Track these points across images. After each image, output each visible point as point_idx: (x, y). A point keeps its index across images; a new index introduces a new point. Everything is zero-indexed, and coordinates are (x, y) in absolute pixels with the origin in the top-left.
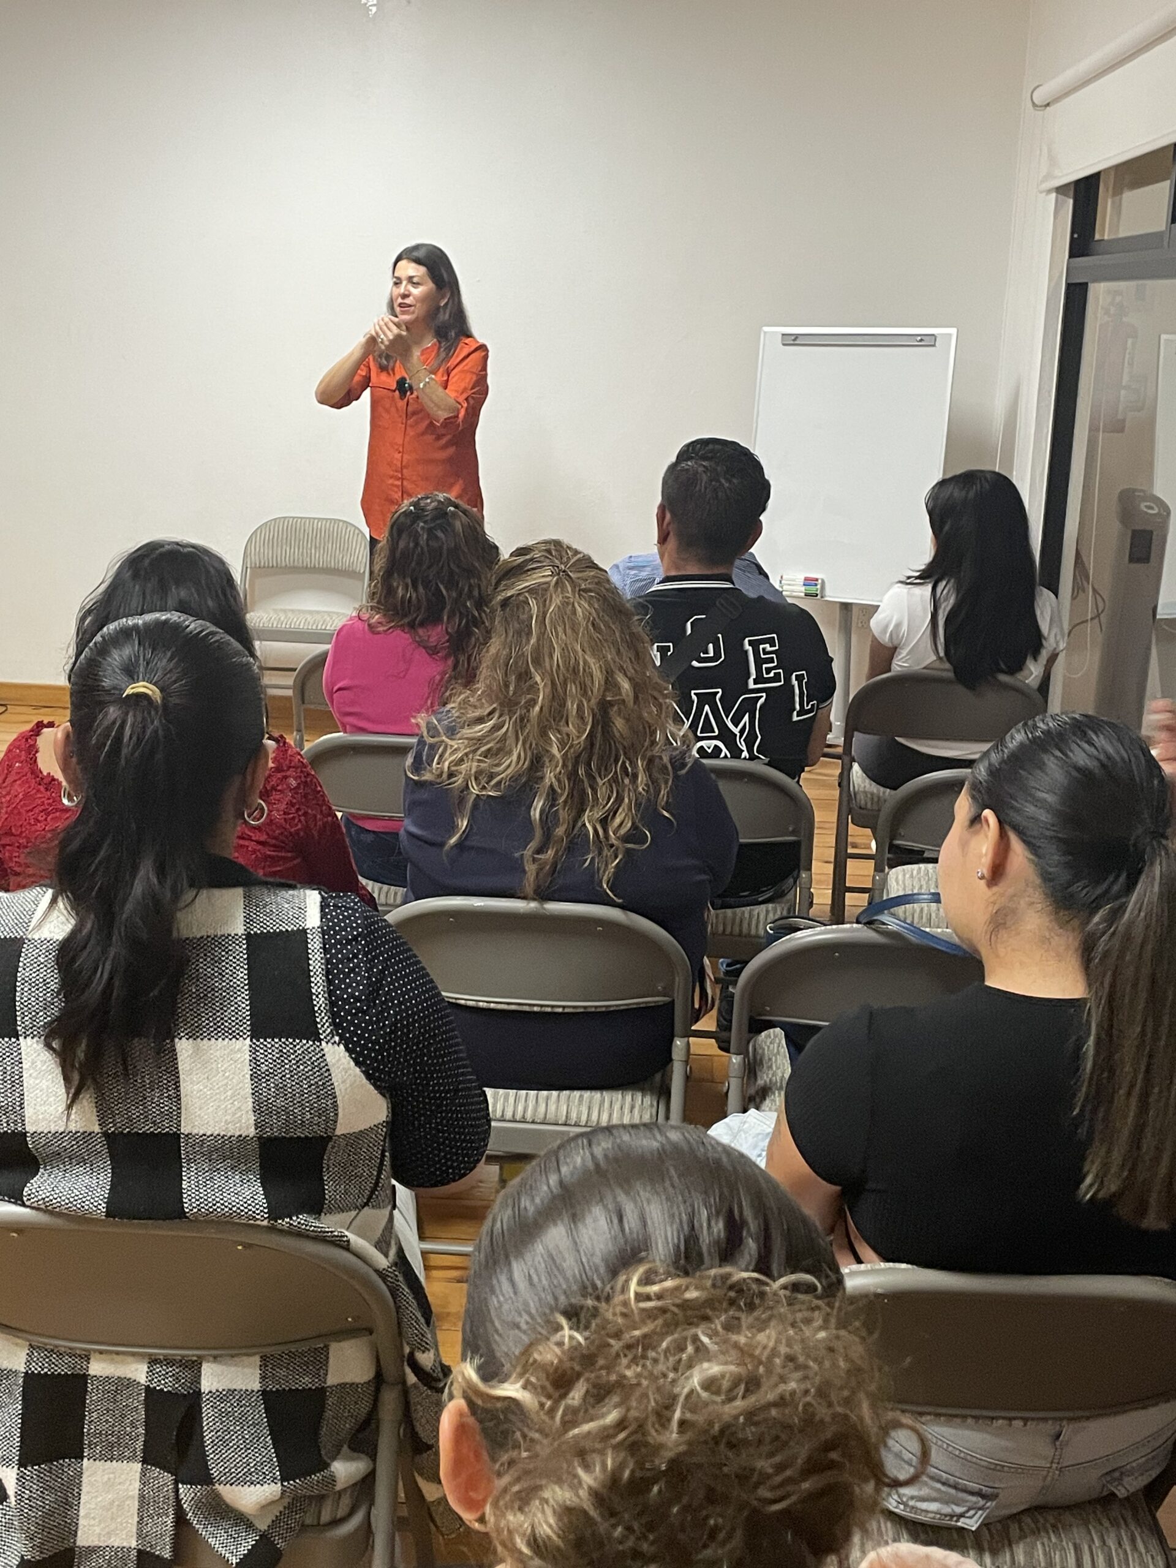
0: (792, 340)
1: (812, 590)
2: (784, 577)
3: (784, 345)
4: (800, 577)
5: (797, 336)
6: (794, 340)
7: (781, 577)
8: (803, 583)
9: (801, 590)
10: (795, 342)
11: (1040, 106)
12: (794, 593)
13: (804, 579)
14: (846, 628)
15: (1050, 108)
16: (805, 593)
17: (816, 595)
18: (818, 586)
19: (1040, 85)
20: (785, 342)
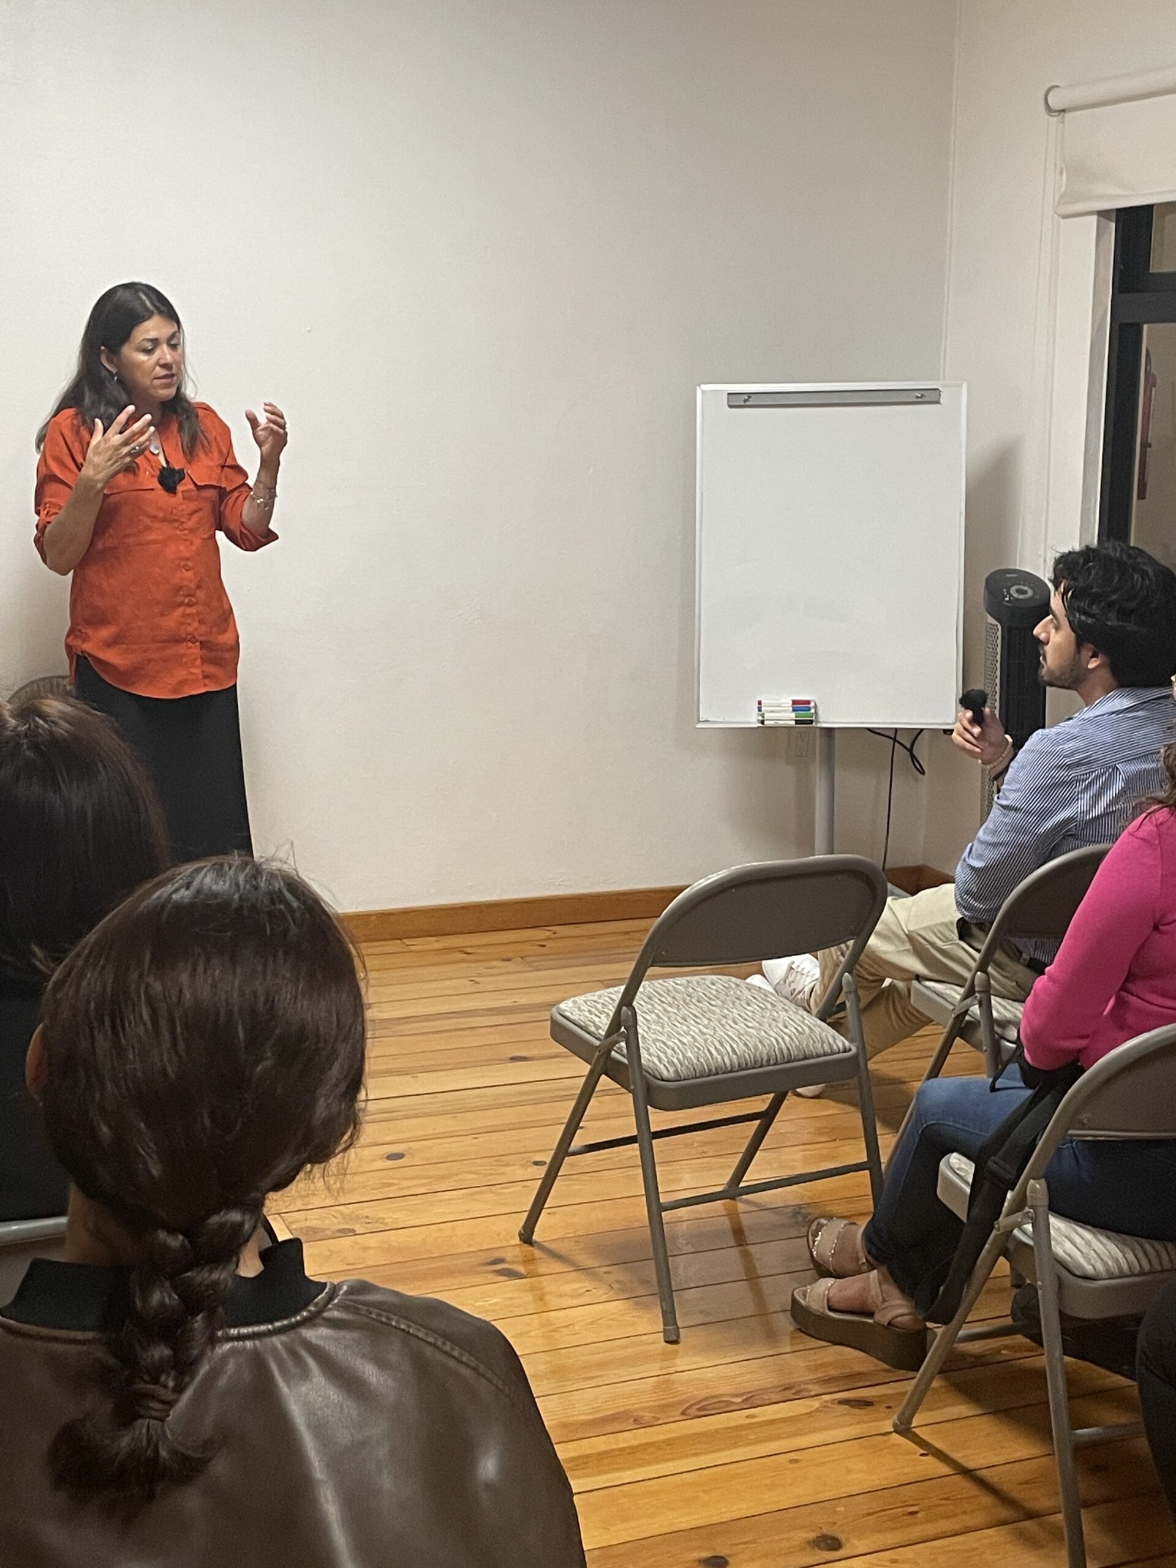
0: (741, 401)
1: (804, 716)
2: (763, 702)
3: (730, 406)
4: (788, 702)
5: (750, 395)
6: (745, 401)
7: (760, 703)
8: (791, 709)
9: (788, 718)
10: (747, 403)
11: (1056, 111)
12: (780, 722)
13: (791, 702)
14: (829, 761)
15: (1068, 116)
16: (796, 721)
17: (811, 722)
18: (809, 710)
19: (1057, 87)
20: (732, 404)
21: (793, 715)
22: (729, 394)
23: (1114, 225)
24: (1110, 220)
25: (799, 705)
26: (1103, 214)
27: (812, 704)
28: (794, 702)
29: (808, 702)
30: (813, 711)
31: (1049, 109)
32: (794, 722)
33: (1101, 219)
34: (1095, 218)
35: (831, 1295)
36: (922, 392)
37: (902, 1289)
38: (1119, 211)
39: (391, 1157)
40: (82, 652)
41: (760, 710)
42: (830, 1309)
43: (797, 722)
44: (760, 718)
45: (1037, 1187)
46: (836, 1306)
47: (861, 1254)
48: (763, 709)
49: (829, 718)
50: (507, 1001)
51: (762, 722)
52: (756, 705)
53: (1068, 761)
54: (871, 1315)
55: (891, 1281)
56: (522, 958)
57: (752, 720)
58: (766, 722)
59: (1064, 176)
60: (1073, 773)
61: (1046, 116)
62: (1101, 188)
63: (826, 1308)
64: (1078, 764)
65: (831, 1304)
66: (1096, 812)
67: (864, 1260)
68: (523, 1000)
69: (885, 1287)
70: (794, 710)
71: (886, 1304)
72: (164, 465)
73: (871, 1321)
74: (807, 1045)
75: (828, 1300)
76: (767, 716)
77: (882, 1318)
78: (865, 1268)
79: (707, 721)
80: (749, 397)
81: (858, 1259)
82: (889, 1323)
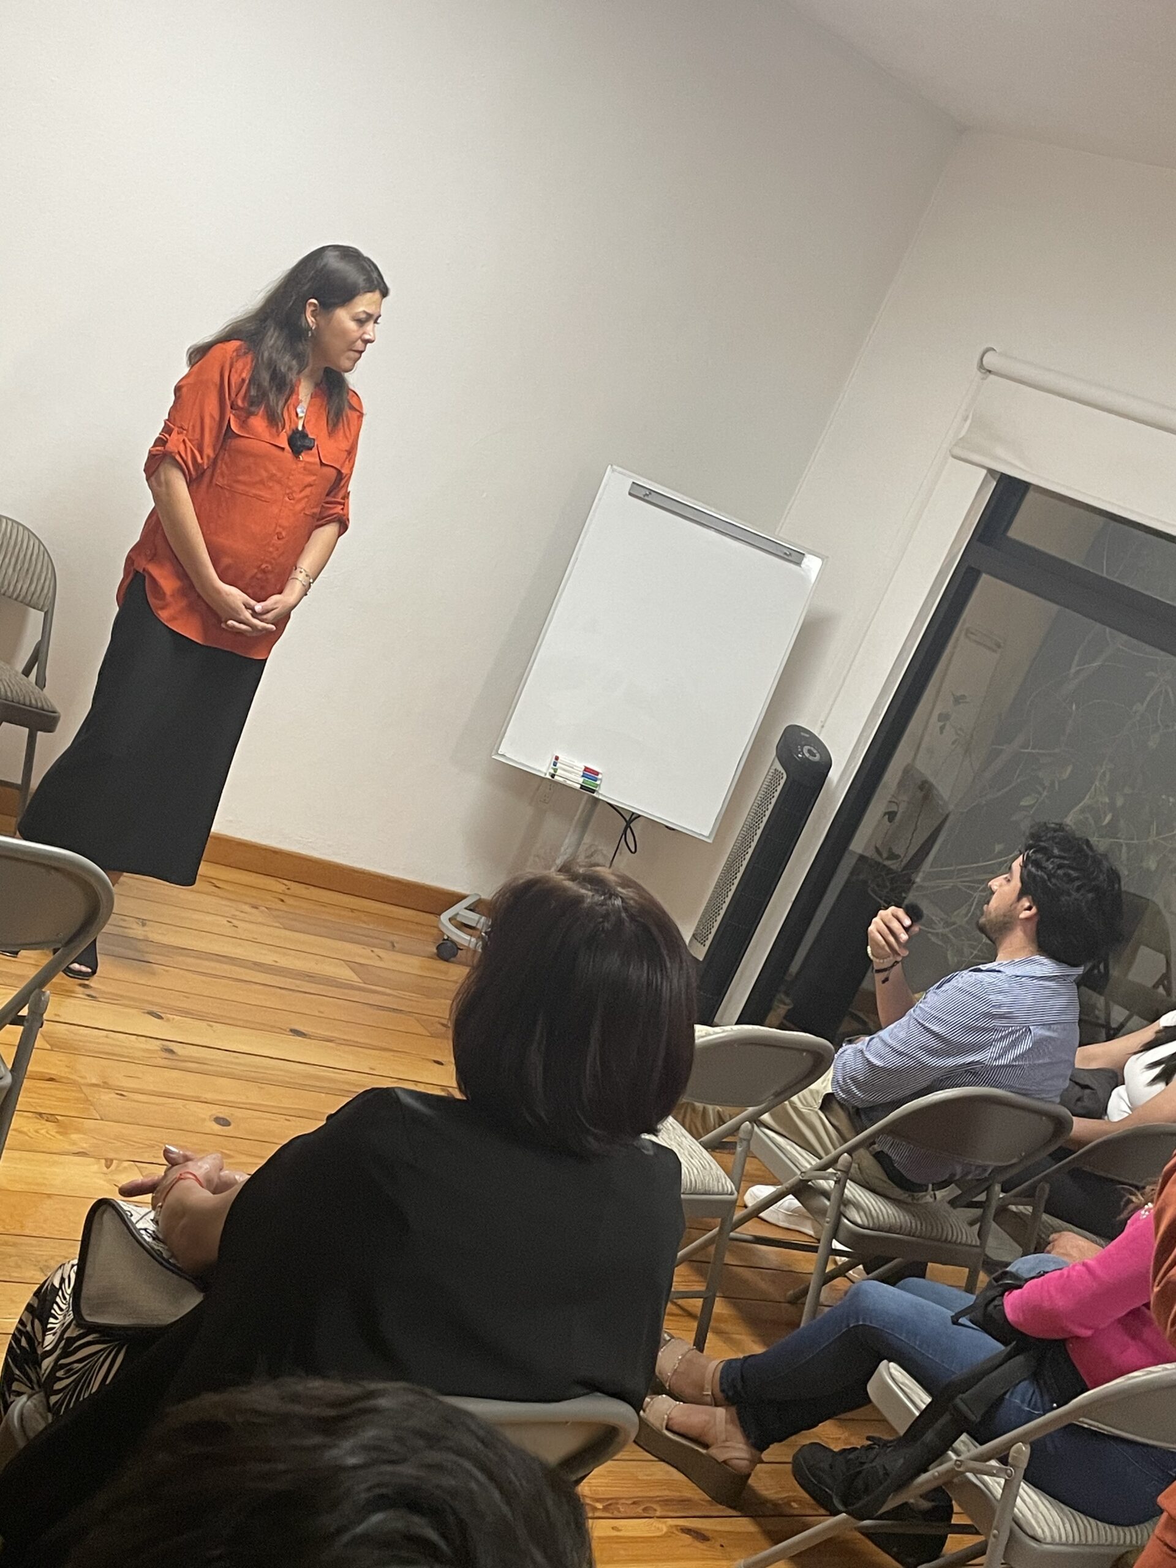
0: (642, 494)
1: (590, 784)
2: (560, 758)
3: (630, 494)
4: (581, 766)
6: (646, 495)
7: (557, 758)
8: (582, 774)
9: (576, 780)
10: (646, 498)
11: (984, 369)
12: (568, 782)
13: (583, 768)
14: (585, 824)
15: (992, 377)
16: (582, 785)
17: (593, 791)
18: (596, 781)
19: (994, 350)
20: (632, 492)
21: (581, 780)
22: (634, 483)
23: (995, 483)
24: (994, 479)
25: (589, 773)
26: (991, 472)
27: (600, 776)
28: (586, 769)
29: (597, 773)
30: (598, 782)
31: (981, 366)
32: (579, 786)
33: (989, 475)
34: (984, 472)
35: (673, 1415)
36: (791, 552)
37: (747, 1435)
38: (1003, 475)
39: (220, 1121)
40: (144, 570)
41: (555, 764)
42: (667, 1429)
43: (581, 788)
44: (552, 772)
45: (1022, 1451)
46: (675, 1428)
47: (708, 1386)
48: (558, 765)
49: (606, 792)
50: (268, 958)
51: (553, 776)
52: (554, 760)
53: (994, 1011)
54: (706, 1446)
55: (737, 1422)
56: (267, 908)
57: (543, 769)
58: (556, 777)
59: (969, 422)
60: (997, 1023)
61: (976, 370)
62: (1000, 451)
63: (664, 1426)
64: (1002, 1016)
65: (670, 1423)
66: (1002, 1062)
67: (710, 1393)
68: (284, 962)
69: (730, 1427)
70: (583, 776)
71: (728, 1444)
72: (300, 428)
73: (704, 1451)
74: (709, 1181)
75: (669, 1419)
76: (559, 772)
77: (719, 1453)
78: (709, 1399)
79: (503, 755)
80: (650, 493)
81: (702, 1389)
82: (725, 1462)
